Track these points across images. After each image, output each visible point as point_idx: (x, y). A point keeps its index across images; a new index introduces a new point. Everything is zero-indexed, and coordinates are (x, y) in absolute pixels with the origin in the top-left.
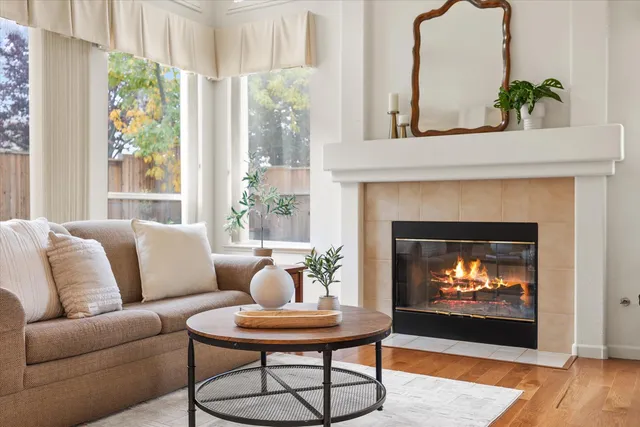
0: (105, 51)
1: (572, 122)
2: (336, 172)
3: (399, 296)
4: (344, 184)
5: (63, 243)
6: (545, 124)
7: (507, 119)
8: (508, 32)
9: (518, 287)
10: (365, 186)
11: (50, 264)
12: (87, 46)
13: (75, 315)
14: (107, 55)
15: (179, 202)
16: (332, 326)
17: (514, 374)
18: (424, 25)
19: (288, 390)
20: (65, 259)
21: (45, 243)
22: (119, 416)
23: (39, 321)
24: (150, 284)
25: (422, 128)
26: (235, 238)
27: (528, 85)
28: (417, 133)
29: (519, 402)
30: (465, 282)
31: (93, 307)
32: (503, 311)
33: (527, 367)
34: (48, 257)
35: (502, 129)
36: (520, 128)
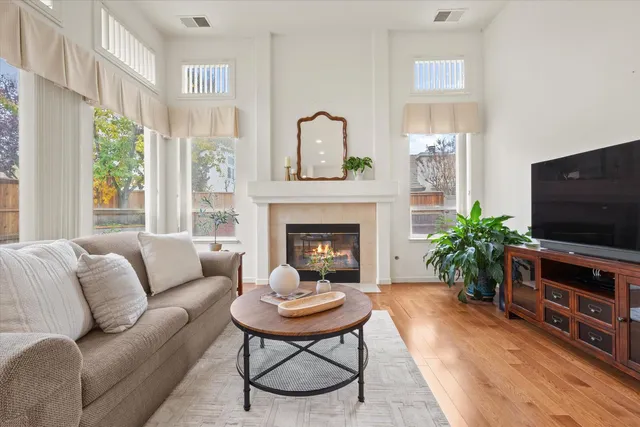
0: (91, 104)
1: (376, 177)
2: (255, 198)
4: (259, 204)
5: (98, 264)
7: (346, 174)
8: (345, 133)
9: (346, 256)
10: (270, 205)
11: (81, 285)
13: (116, 330)
14: (92, 108)
18: (302, 124)
20: (101, 278)
25: (303, 176)
28: (300, 179)
29: (393, 317)
30: (322, 254)
31: (132, 318)
34: (79, 278)
35: (342, 179)
36: (353, 179)
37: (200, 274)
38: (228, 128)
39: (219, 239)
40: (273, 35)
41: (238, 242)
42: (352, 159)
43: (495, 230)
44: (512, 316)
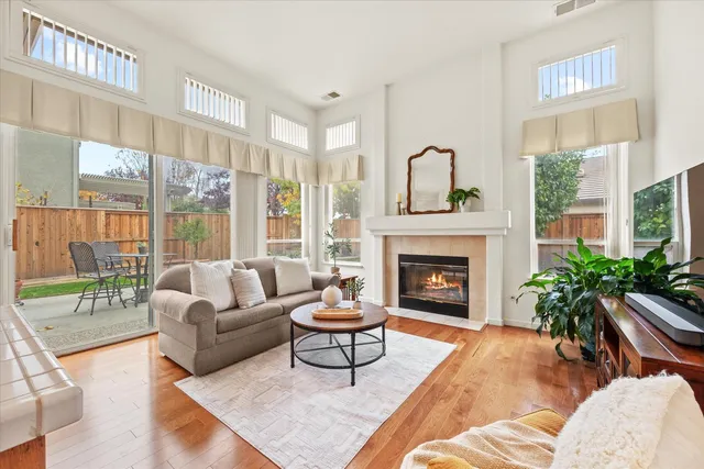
0: (264, 177)
1: (485, 209)
2: (372, 231)
3: (402, 290)
6: (471, 209)
7: (453, 206)
8: (453, 165)
9: (458, 288)
10: (385, 237)
11: (232, 284)
12: (256, 175)
13: (243, 307)
15: (300, 243)
16: (358, 319)
17: (454, 334)
18: (412, 161)
19: (339, 346)
20: (239, 281)
21: (230, 273)
22: (261, 355)
23: (227, 310)
24: (282, 287)
25: (412, 210)
26: (326, 260)
27: (463, 191)
28: (410, 213)
29: (455, 352)
30: (436, 284)
31: (251, 303)
32: (452, 298)
33: (461, 330)
34: (231, 280)
35: (450, 212)
36: (460, 211)
37: (311, 288)
38: (353, 173)
39: (338, 263)
40: (387, 86)
41: (362, 267)
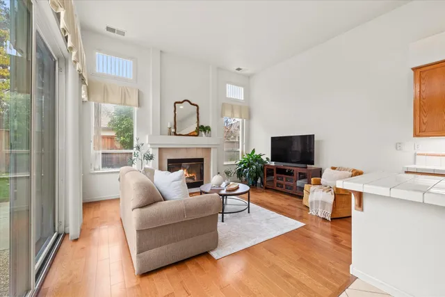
1: (212, 135)
2: (151, 144)
4: (153, 148)
8: (198, 113)
18: (176, 104)
25: (177, 133)
35: (195, 136)
36: (202, 136)
38: (134, 101)
40: (161, 51)
42: (202, 126)
43: (258, 159)
44: (266, 188)
